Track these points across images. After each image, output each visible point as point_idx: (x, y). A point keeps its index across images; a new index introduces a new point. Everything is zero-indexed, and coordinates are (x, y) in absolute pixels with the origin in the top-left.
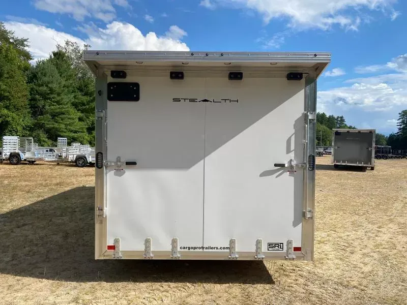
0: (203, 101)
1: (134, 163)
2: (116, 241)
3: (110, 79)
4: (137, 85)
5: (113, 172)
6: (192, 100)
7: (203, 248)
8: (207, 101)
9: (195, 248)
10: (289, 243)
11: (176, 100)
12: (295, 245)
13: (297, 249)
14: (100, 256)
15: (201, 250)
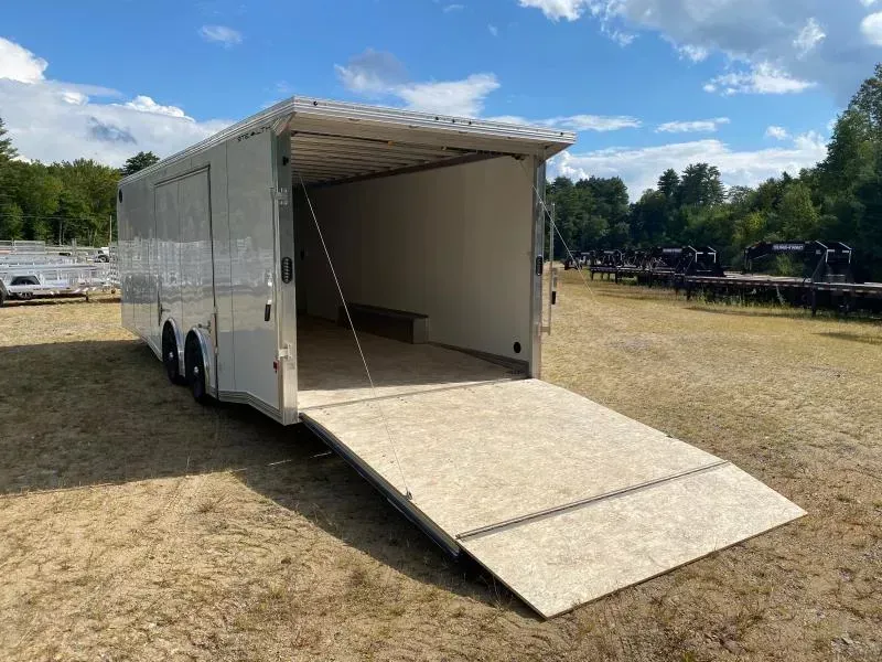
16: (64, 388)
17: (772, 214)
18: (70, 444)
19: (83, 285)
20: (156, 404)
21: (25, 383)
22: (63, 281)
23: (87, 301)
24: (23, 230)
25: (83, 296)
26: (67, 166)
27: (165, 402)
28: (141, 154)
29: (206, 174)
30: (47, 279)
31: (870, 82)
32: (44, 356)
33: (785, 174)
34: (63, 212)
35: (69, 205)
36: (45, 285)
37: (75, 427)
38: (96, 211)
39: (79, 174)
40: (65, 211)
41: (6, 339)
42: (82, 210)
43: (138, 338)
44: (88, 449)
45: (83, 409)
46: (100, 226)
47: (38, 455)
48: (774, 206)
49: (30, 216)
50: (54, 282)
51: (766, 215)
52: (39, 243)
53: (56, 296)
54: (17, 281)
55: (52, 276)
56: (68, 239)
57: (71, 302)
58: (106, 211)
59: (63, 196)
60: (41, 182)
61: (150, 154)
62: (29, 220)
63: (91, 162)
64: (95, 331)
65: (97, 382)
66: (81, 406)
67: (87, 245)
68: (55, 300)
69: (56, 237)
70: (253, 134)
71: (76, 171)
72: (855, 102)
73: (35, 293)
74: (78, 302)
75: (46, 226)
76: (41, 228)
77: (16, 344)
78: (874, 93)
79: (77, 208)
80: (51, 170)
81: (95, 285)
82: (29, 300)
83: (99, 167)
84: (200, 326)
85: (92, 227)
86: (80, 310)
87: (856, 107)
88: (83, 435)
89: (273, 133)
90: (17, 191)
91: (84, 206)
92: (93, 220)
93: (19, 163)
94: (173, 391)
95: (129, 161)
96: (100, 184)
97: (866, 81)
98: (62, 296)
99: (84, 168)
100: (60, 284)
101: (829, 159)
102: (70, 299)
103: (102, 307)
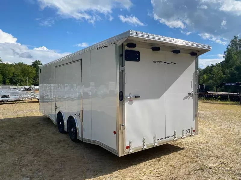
0: (164, 63)
1: (139, 97)
2: (130, 143)
3: (126, 48)
4: (138, 52)
5: (128, 102)
6: (161, 62)
7: (165, 138)
8: (166, 63)
9: (162, 139)
10: (192, 128)
11: (155, 62)
12: (194, 129)
13: (194, 131)
14: (122, 154)
15: (165, 139)
16: (24, 136)
17: (210, 75)
18: (32, 163)
19: (23, 98)
20: (58, 142)
21: (10, 134)
22: (16, 96)
23: (24, 102)
24: (2, 82)
25: (23, 101)
26: (16, 64)
27: (61, 141)
28: (36, 61)
29: (80, 62)
30: (12, 96)
31: (233, 40)
32: (15, 123)
33: (212, 64)
34: (14, 77)
35: (16, 75)
36: (11, 98)
37: (32, 154)
38: (23, 76)
39: (19, 66)
40: (15, 76)
41: (1, 116)
42: (19, 76)
43: (43, 115)
44: (39, 165)
45: (32, 145)
46: (24, 80)
47: (20, 169)
48: (210, 73)
49: (5, 78)
50: (14, 97)
51: (208, 75)
52: (7, 85)
53: (15, 101)
54: (3, 97)
55: (13, 95)
56: (15, 84)
57: (19, 103)
58: (26, 76)
59: (14, 72)
60: (8, 68)
61: (39, 61)
62: (5, 79)
63: (22, 63)
64: (29, 113)
65: (35, 133)
66: (32, 143)
67: (20, 85)
68: (14, 102)
69: (12, 83)
70: (105, 46)
71: (18, 66)
72: (229, 45)
73: (9, 100)
74: (21, 102)
75: (9, 80)
76: (8, 81)
77: (5, 118)
78: (234, 43)
79: (19, 75)
80: (12, 65)
81: (27, 97)
82: (7, 102)
83: (24, 64)
84: (75, 114)
85: (22, 81)
86: (22, 106)
87: (229, 47)
88: (36, 158)
89: (116, 45)
90: (1, 71)
91: (20, 75)
92: (22, 79)
93: (2, 63)
94: (63, 137)
95: (33, 63)
96: (24, 69)
97: (232, 40)
98: (17, 101)
99: (20, 65)
100: (16, 97)
101: (225, 60)
102: (18, 102)
103: (29, 104)
